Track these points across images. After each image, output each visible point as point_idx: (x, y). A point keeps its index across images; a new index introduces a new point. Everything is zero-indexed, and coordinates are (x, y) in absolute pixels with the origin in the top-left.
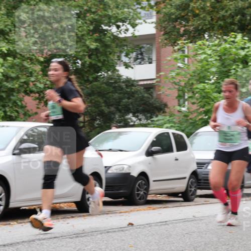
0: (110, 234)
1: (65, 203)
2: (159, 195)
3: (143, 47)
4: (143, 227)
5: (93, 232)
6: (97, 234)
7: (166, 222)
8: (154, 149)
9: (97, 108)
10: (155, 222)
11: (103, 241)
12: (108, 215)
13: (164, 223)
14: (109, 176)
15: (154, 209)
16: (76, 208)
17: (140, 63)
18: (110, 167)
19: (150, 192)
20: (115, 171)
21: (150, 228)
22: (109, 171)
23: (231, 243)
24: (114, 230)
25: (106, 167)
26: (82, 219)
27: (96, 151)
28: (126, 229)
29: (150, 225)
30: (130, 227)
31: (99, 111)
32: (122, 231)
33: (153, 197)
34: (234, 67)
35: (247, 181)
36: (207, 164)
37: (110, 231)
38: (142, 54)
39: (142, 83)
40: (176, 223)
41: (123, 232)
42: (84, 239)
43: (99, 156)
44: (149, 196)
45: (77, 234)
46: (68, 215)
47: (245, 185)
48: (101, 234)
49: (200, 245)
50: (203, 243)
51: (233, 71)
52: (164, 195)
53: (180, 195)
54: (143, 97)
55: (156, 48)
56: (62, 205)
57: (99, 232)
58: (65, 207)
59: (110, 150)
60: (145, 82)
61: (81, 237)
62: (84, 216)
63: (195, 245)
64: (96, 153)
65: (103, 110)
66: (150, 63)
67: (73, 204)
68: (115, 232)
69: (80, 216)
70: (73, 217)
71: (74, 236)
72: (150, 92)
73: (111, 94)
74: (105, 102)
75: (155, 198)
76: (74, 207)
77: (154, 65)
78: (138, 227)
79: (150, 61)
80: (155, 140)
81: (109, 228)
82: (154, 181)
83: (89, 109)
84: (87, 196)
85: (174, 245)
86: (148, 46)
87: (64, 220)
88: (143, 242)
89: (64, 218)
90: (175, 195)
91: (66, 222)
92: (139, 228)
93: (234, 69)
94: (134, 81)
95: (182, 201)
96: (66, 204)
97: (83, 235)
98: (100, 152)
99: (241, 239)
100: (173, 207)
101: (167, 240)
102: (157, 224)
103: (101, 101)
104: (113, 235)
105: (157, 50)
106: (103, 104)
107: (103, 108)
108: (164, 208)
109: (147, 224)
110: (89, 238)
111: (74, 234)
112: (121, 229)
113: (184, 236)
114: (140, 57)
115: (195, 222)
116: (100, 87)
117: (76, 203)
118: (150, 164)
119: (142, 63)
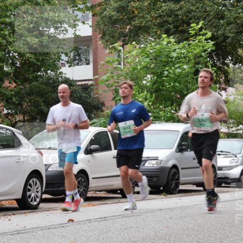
0: (51, 230)
1: (6, 200)
2: (98, 192)
3: (80, 49)
4: (83, 223)
5: (34, 228)
6: (38, 231)
7: (105, 218)
8: (93, 147)
9: (37, 107)
10: (95, 218)
11: (44, 237)
12: (49, 212)
13: (103, 219)
14: (49, 173)
15: (93, 205)
16: (17, 206)
17: (78, 64)
18: (50, 165)
19: (89, 189)
20: (55, 169)
21: (89, 224)
22: (49, 169)
23: (167, 237)
24: (55, 226)
25: (46, 165)
26: (23, 216)
27: (36, 149)
28: (66, 225)
29: (89, 221)
30: (71, 223)
31: (38, 110)
32: (63, 227)
33: (92, 194)
34: (167, 68)
35: (182, 177)
36: (144, 162)
37: (50, 227)
38: (79, 55)
39: (80, 83)
40: (115, 219)
41: (63, 229)
42: (26, 236)
43: (39, 155)
44: (88, 193)
45: (18, 231)
46: (10, 213)
47: (181, 182)
48: (42, 230)
49: (138, 239)
50: (141, 238)
51: (166, 73)
52: (103, 192)
53: (119, 191)
54: (81, 96)
55: (93, 49)
56: (3, 203)
57: (40, 229)
58: (6, 204)
59: (50, 148)
60: (83, 83)
61: (22, 233)
62: (25, 213)
63: (133, 240)
64: (36, 151)
65: (42, 109)
66: (88, 64)
67: (14, 201)
68: (56, 228)
69: (22, 213)
70: (14, 214)
71: (16, 232)
72: (87, 92)
73: (49, 94)
74: (44, 101)
75: (94, 195)
76: (15, 205)
77: (91, 66)
78: (78, 223)
79: (87, 62)
80: (93, 138)
81: (50, 224)
82: (93, 178)
83: (28, 108)
84: (28, 193)
85: (113, 240)
86: (85, 47)
87: (6, 217)
88: (83, 238)
89: (5, 215)
90: (114, 191)
91: (7, 219)
92: (80, 224)
93: (167, 70)
94: (73, 80)
95: (120, 198)
96: (7, 202)
97: (24, 232)
98: (40, 150)
99: (177, 234)
100: (112, 203)
101: (106, 235)
102: (96, 220)
103: (41, 100)
104: (54, 231)
105: (93, 51)
106: (43, 104)
107: (43, 107)
108: (103, 204)
109: (87, 220)
110: (30, 235)
111: (16, 231)
112: (62, 226)
113: (123, 231)
114: (77, 58)
115: (133, 218)
116: (39, 87)
117: (17, 200)
118: (89, 162)
119: (80, 64)
